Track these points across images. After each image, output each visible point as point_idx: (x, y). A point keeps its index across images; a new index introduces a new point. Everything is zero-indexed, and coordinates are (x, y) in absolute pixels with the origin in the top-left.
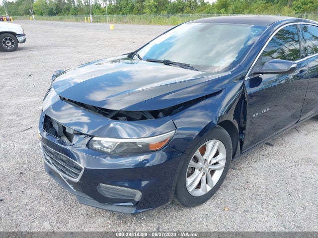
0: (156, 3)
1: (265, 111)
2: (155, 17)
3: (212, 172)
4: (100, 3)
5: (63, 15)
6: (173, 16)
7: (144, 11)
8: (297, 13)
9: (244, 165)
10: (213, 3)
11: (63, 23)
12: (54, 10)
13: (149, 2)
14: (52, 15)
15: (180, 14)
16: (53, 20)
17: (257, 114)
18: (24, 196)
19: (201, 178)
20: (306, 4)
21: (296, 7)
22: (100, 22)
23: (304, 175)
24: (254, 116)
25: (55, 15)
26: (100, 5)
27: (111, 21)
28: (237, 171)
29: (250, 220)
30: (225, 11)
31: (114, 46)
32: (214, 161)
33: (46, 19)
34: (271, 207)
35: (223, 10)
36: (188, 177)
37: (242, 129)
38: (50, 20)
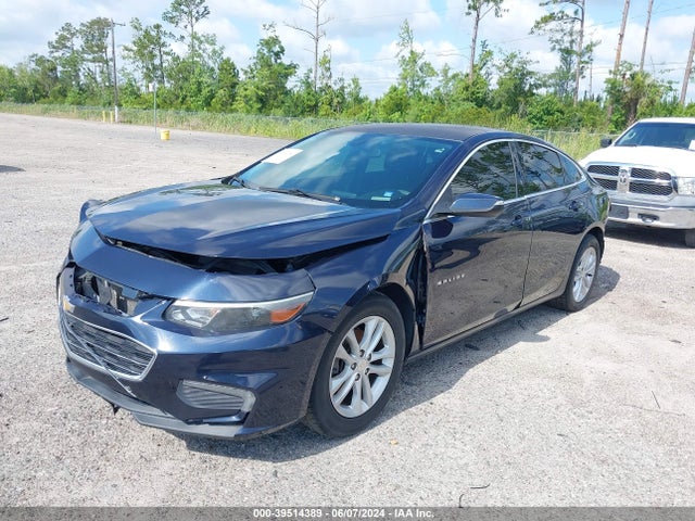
0: (260, 93)
1: (458, 277)
2: (257, 121)
3: (373, 378)
4: (139, 84)
5: (51, 103)
6: (295, 121)
7: (233, 107)
8: (537, 128)
9: (427, 377)
10: (377, 100)
11: (51, 119)
12: (30, 92)
13: (246, 90)
14: (23, 102)
15: (310, 118)
16: (28, 113)
17: (445, 281)
18: (11, 432)
19: (354, 384)
20: (549, 113)
21: (535, 117)
22: (136, 123)
23: (526, 393)
24: (440, 283)
25: (30, 101)
26: (139, 89)
27: (161, 122)
28: (414, 388)
29: (432, 456)
30: (400, 116)
31: (172, 173)
32: (375, 357)
33: (10, 111)
34: (468, 438)
35: (397, 114)
36: (333, 376)
37: (421, 305)
38: (21, 113)
